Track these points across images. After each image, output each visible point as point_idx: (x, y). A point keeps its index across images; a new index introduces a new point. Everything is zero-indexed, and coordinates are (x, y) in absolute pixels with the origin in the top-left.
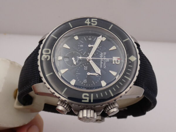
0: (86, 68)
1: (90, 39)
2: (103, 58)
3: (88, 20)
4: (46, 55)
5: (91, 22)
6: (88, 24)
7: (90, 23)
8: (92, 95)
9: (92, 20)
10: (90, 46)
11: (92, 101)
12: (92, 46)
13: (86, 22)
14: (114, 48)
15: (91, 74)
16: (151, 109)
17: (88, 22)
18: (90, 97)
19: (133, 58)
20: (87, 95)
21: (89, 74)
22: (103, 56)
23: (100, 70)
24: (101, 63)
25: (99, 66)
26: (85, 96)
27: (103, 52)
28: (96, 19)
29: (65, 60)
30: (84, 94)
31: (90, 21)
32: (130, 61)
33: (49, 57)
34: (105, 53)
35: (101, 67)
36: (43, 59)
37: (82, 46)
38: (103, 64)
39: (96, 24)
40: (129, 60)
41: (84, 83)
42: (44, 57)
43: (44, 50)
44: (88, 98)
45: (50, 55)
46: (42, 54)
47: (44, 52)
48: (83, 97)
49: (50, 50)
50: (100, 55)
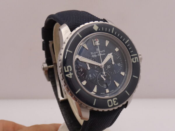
0: (109, 67)
3: (67, 75)
4: (113, 102)
5: (70, 71)
6: (72, 74)
7: (70, 73)
9: (66, 71)
10: (89, 68)
12: (88, 66)
13: (71, 77)
15: (113, 61)
17: (70, 75)
20: (133, 59)
21: (113, 63)
22: (95, 54)
24: (101, 55)
27: (91, 55)
28: (65, 67)
29: (105, 87)
31: (68, 73)
32: (98, 29)
33: (114, 99)
34: (92, 53)
35: (104, 54)
36: (117, 104)
37: (90, 76)
39: (70, 66)
41: (121, 65)
42: (115, 103)
43: (109, 106)
44: (135, 58)
45: (112, 99)
46: (114, 106)
47: (112, 105)
48: (135, 62)
49: (108, 101)
50: (95, 57)
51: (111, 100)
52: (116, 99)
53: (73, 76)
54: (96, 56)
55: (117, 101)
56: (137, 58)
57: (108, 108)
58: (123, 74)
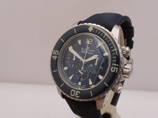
0: (91, 65)
1: (69, 58)
2: (85, 51)
3: (53, 57)
4: (75, 94)
5: (56, 55)
6: (57, 57)
7: (56, 56)
8: (113, 64)
9: (54, 53)
10: (74, 59)
11: (118, 65)
12: (74, 57)
13: (55, 59)
15: (96, 62)
16: (130, 21)
17: (55, 58)
18: (114, 66)
19: (91, 29)
20: (112, 68)
21: (96, 64)
22: (85, 50)
23: (95, 55)
24: (89, 53)
25: (92, 55)
26: (113, 69)
27: (81, 50)
29: (82, 80)
30: (112, 70)
31: (54, 55)
32: (92, 31)
33: (77, 92)
34: (82, 49)
36: (78, 97)
37: (73, 65)
39: (58, 51)
41: (103, 69)
42: (77, 95)
43: (71, 95)
44: (115, 68)
45: (76, 90)
46: (75, 97)
47: (73, 95)
48: (114, 71)
49: (72, 90)
50: (83, 53)
51: (74, 91)
52: (79, 92)
53: (57, 59)
54: (85, 52)
55: (79, 95)
56: (117, 68)
58: (100, 77)
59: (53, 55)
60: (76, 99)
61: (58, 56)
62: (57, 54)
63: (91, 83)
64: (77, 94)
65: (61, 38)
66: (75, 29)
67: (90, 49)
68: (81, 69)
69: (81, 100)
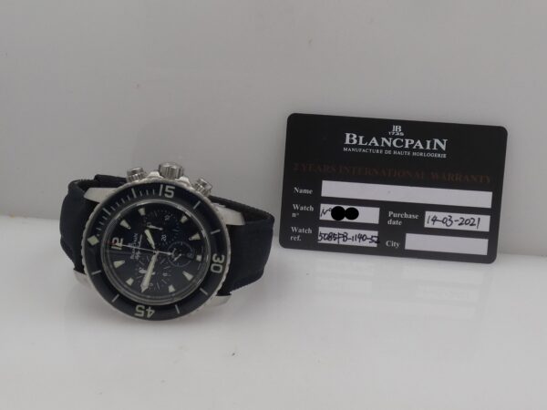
0: (164, 238)
2: (136, 250)
3: (149, 316)
4: (218, 263)
5: (145, 310)
8: (160, 194)
9: (142, 315)
11: (162, 186)
14: (118, 264)
15: (156, 228)
17: (150, 312)
18: (164, 192)
19: (93, 240)
20: (166, 195)
24: (140, 243)
25: (145, 237)
26: (170, 194)
27: (135, 260)
28: (136, 314)
30: (171, 196)
31: (146, 313)
32: (98, 238)
33: (214, 259)
34: (132, 257)
35: (141, 236)
37: (165, 275)
38: (138, 240)
39: (138, 306)
40: (100, 239)
41: (170, 215)
42: (221, 259)
43: (220, 271)
44: (167, 190)
45: (212, 262)
46: (224, 264)
47: (221, 267)
48: (172, 192)
49: (212, 270)
51: (213, 265)
52: (215, 255)
53: (153, 307)
54: (139, 253)
55: (219, 256)
56: (167, 187)
57: (221, 274)
58: (184, 219)
59: (145, 318)
60: (229, 262)
61: (147, 307)
62: (143, 307)
63: (196, 237)
64: (218, 259)
65: (110, 301)
66: (93, 273)
67: (132, 241)
68: (170, 256)
69: (229, 253)
